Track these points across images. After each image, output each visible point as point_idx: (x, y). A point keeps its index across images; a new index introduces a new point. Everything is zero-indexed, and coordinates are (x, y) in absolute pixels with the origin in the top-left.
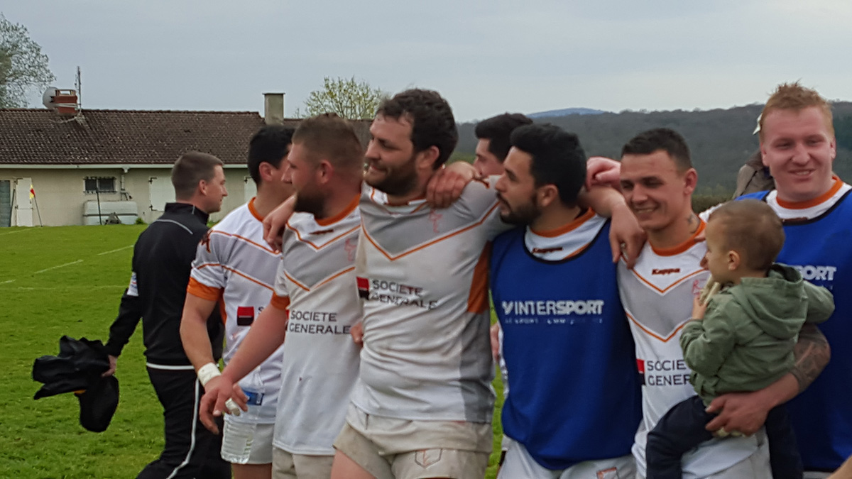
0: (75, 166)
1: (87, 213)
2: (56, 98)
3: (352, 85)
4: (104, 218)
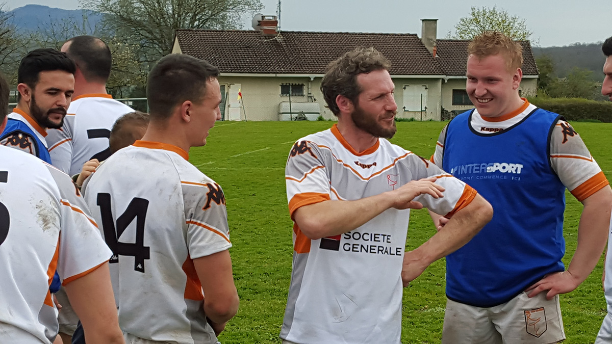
0: (274, 75)
1: (281, 112)
2: (262, 22)
3: (493, 13)
4: (294, 116)
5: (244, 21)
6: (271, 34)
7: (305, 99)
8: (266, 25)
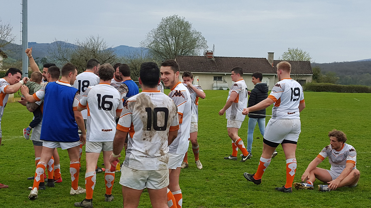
0: (211, 73)
1: (214, 86)
2: (207, 53)
3: (297, 50)
4: (218, 88)
5: (201, 53)
6: (210, 58)
7: (223, 82)
8: (209, 54)
